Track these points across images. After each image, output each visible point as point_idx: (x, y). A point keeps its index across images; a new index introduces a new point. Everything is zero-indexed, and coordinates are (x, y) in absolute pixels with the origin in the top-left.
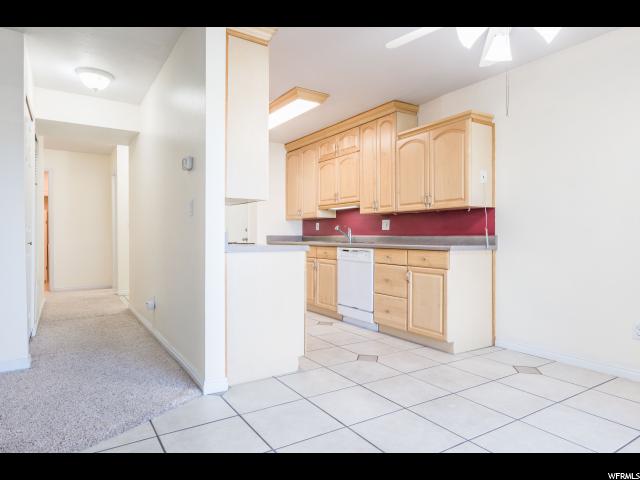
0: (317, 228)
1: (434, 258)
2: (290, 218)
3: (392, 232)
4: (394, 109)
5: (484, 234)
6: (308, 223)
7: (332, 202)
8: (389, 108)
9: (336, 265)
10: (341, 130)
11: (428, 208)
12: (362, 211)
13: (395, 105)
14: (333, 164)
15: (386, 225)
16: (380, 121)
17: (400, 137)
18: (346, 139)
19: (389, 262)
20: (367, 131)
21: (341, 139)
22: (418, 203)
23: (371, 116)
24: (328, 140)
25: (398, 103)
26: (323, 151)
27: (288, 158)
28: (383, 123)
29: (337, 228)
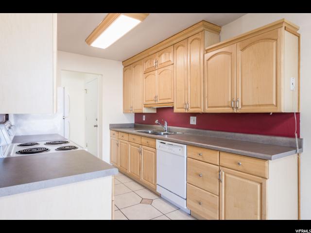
0: (144, 119)
1: (248, 164)
2: (126, 112)
3: (198, 126)
4: (202, 28)
5: (294, 137)
6: (138, 116)
7: (153, 102)
8: (198, 28)
9: (155, 153)
10: (160, 49)
11: (235, 111)
12: (176, 110)
13: (203, 25)
14: (154, 74)
15: (193, 121)
16: (190, 40)
17: (207, 51)
18: (163, 56)
19: (201, 159)
20: (180, 48)
21: (160, 56)
22: (224, 107)
23: (182, 35)
24: (150, 57)
25: (205, 23)
26: (147, 65)
27: (124, 71)
28: (193, 40)
29: (157, 122)
